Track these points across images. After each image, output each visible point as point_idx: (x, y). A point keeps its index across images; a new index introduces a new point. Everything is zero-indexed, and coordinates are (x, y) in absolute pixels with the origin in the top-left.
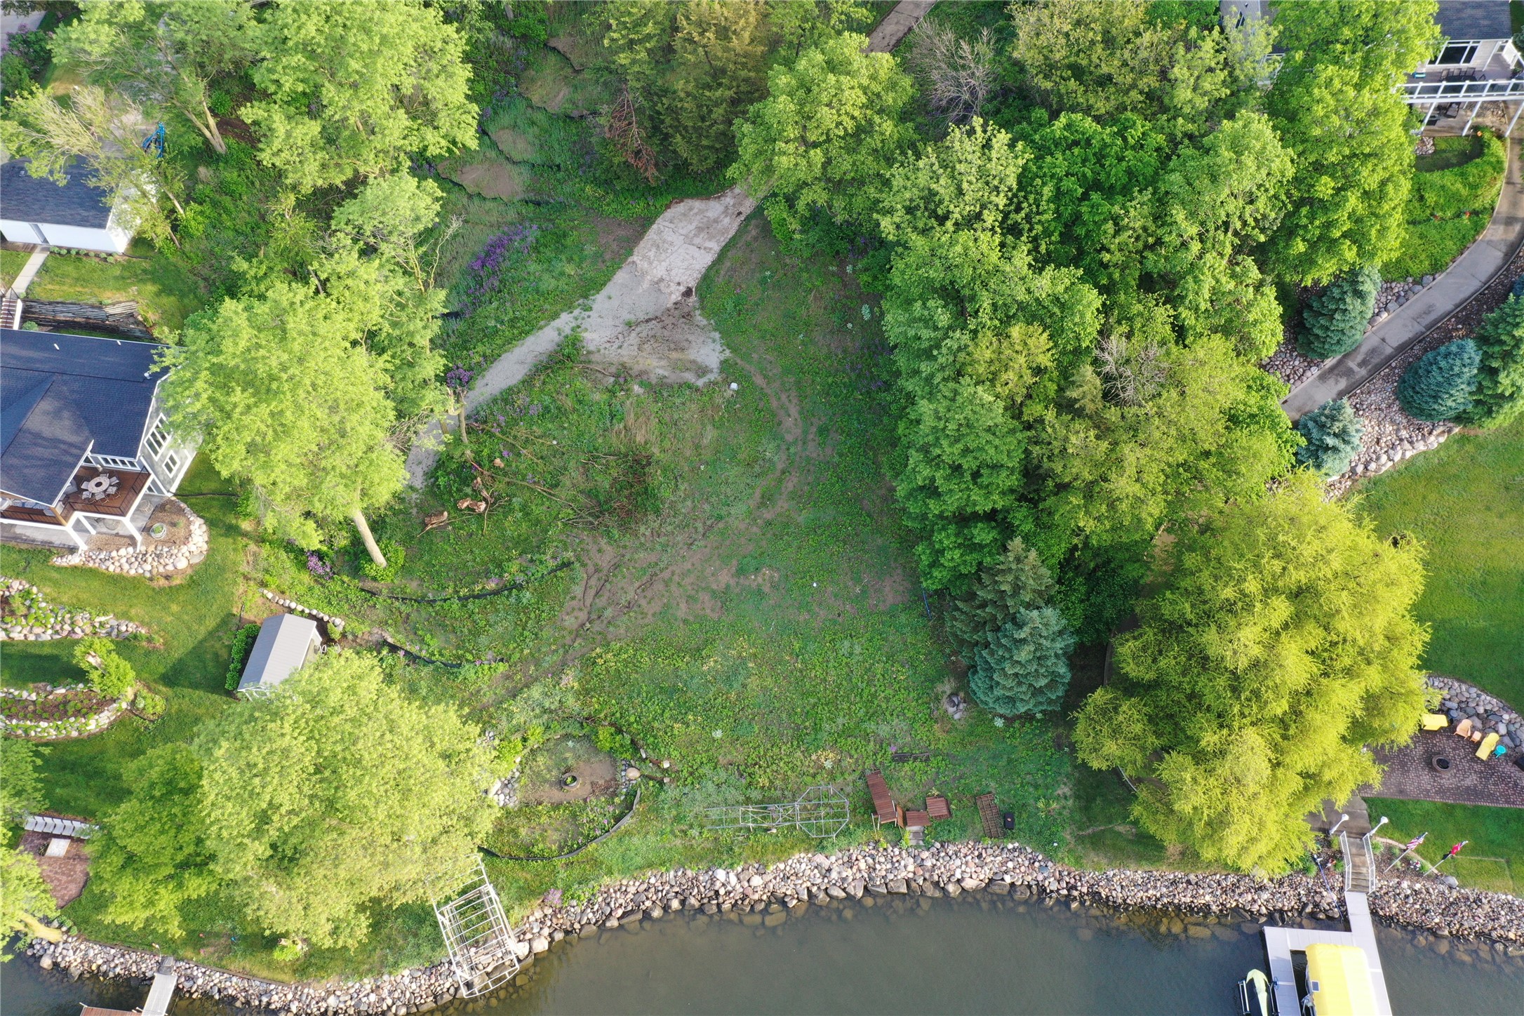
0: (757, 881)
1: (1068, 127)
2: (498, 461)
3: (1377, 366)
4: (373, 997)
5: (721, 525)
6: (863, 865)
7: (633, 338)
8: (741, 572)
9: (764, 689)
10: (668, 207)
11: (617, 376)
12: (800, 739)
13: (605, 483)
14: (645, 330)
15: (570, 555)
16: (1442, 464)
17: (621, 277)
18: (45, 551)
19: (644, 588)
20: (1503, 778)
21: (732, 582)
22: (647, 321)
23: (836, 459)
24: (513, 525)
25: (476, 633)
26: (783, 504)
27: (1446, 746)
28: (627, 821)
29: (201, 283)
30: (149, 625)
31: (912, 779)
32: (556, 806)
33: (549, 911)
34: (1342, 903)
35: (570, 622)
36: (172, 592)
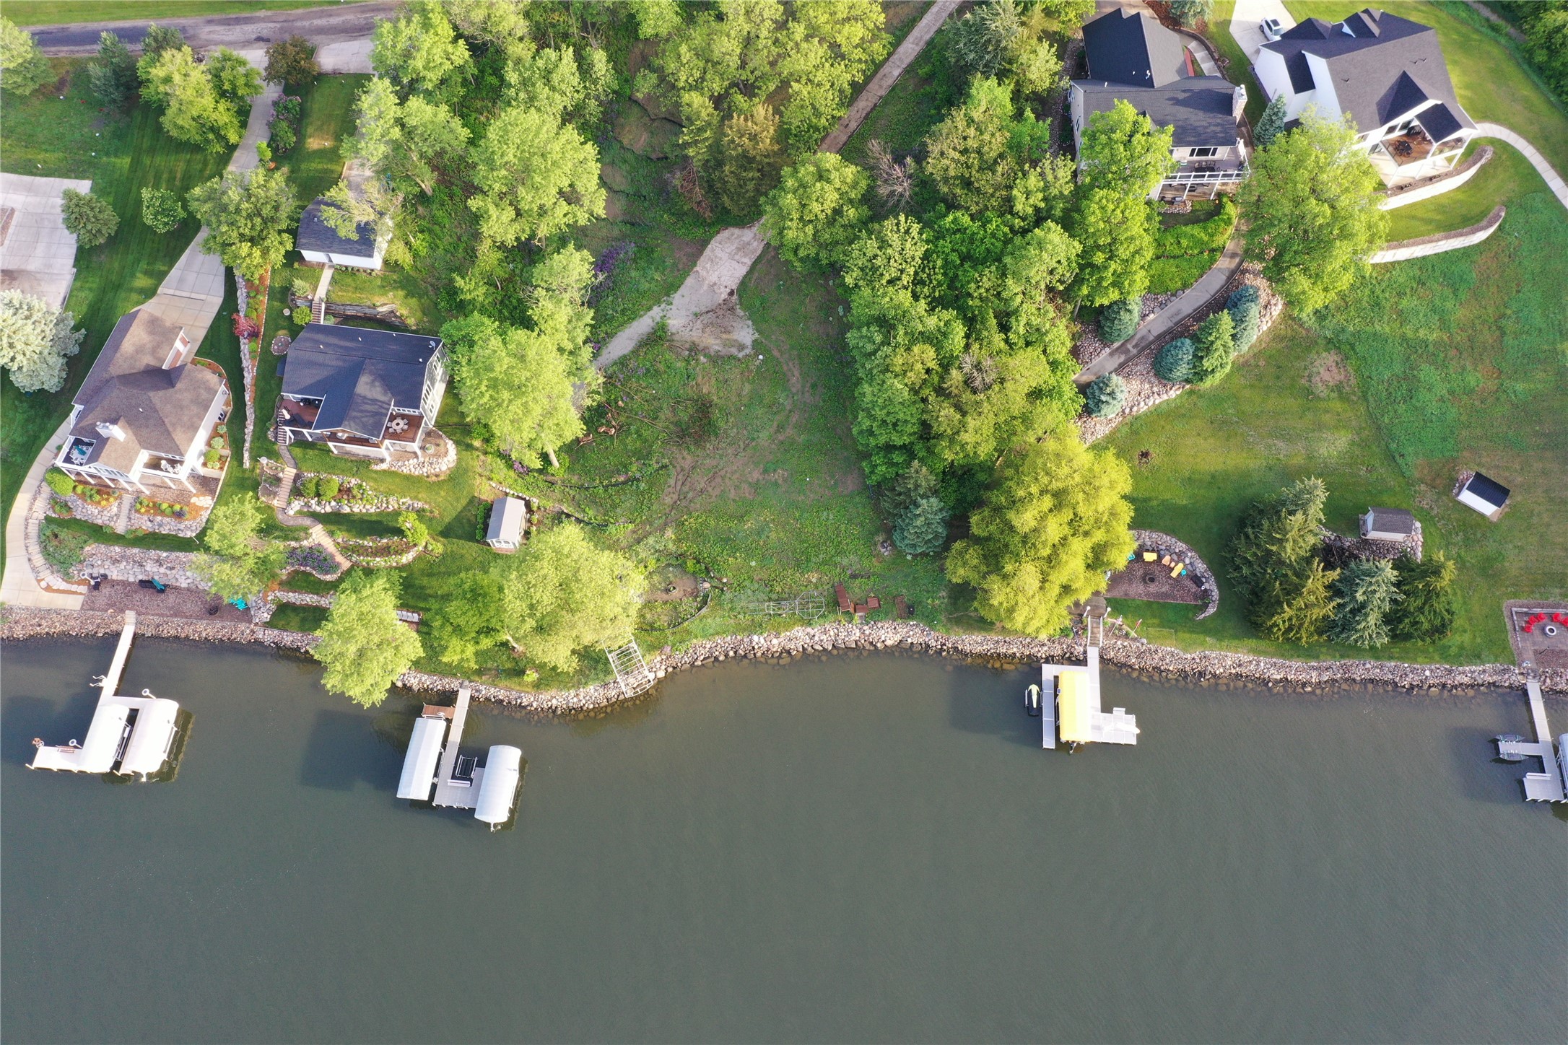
0: (775, 641)
1: (955, 220)
2: (620, 403)
3: (1143, 347)
4: (575, 700)
5: (754, 444)
6: (832, 633)
7: (699, 325)
8: (765, 471)
9: (779, 539)
10: (718, 232)
11: (690, 350)
12: (798, 566)
13: (685, 417)
14: (705, 318)
15: (666, 461)
16: (1177, 407)
17: (689, 281)
18: (365, 463)
19: (710, 481)
20: (1183, 588)
21: (761, 478)
22: (707, 312)
23: (821, 404)
24: (632, 442)
25: (614, 507)
26: (789, 431)
27: (1156, 569)
28: (704, 610)
29: (430, 288)
30: (430, 503)
31: (860, 588)
32: (665, 603)
33: (664, 657)
34: (1085, 652)
35: (668, 500)
36: (440, 484)
